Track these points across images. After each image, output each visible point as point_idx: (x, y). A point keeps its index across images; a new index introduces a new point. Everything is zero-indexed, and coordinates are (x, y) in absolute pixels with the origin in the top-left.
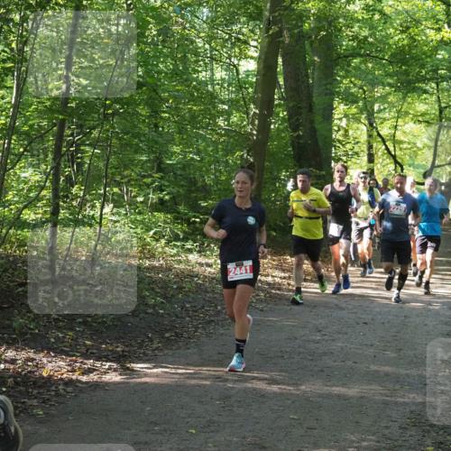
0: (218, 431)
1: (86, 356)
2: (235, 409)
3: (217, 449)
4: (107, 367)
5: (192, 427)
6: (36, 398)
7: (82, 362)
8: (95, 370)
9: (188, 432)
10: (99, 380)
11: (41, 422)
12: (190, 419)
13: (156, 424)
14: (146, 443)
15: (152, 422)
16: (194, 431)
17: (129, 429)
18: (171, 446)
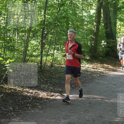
0: (89, 113)
1: (51, 92)
2: (93, 106)
3: (89, 117)
4: (57, 95)
5: (81, 111)
6: (38, 103)
7: (50, 93)
8: (54, 95)
9: (80, 113)
10: (55, 98)
11: (40, 110)
12: (80, 109)
13: (71, 110)
14: (69, 116)
15: (70, 110)
16: (82, 112)
17: (64, 112)
18: (76, 116)
